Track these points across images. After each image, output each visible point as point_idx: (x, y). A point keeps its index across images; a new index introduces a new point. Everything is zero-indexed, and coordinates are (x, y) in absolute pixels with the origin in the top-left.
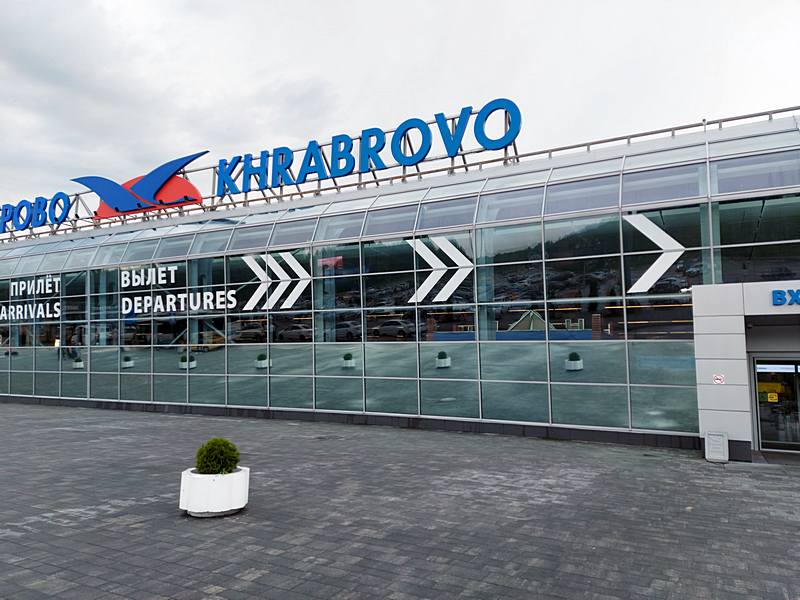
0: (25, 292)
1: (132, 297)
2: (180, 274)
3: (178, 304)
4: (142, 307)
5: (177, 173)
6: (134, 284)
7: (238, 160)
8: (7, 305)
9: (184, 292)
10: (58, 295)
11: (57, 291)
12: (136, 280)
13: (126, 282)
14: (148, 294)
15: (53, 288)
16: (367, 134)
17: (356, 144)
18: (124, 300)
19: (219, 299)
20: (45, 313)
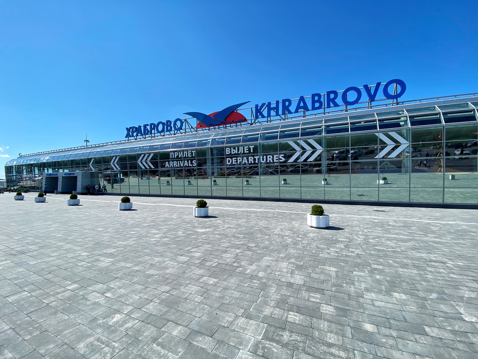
0: (178, 156)
1: (231, 158)
2: (255, 149)
3: (255, 160)
4: (237, 162)
6: (232, 153)
8: (169, 162)
9: (257, 156)
10: (195, 157)
11: (194, 156)
12: (233, 152)
13: (228, 152)
14: (240, 157)
15: (192, 155)
18: (228, 159)
19: (275, 158)
20: (188, 164)
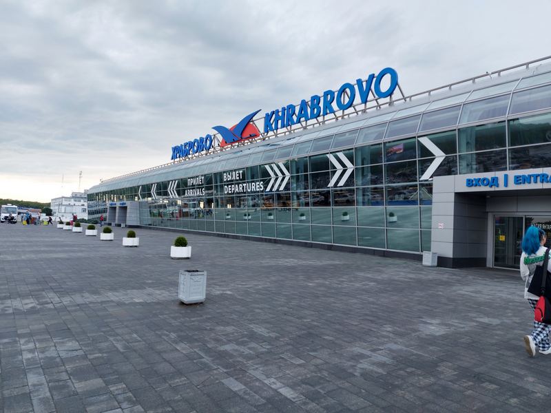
0: (193, 184)
1: (228, 185)
2: (243, 174)
3: (243, 188)
4: (231, 190)
5: (249, 122)
6: (228, 180)
7: (273, 113)
8: (187, 190)
9: (245, 183)
10: (204, 185)
11: (203, 183)
12: (229, 178)
13: (225, 178)
14: (233, 184)
15: (201, 182)
16: (326, 94)
17: (322, 99)
18: (225, 187)
19: (257, 186)
